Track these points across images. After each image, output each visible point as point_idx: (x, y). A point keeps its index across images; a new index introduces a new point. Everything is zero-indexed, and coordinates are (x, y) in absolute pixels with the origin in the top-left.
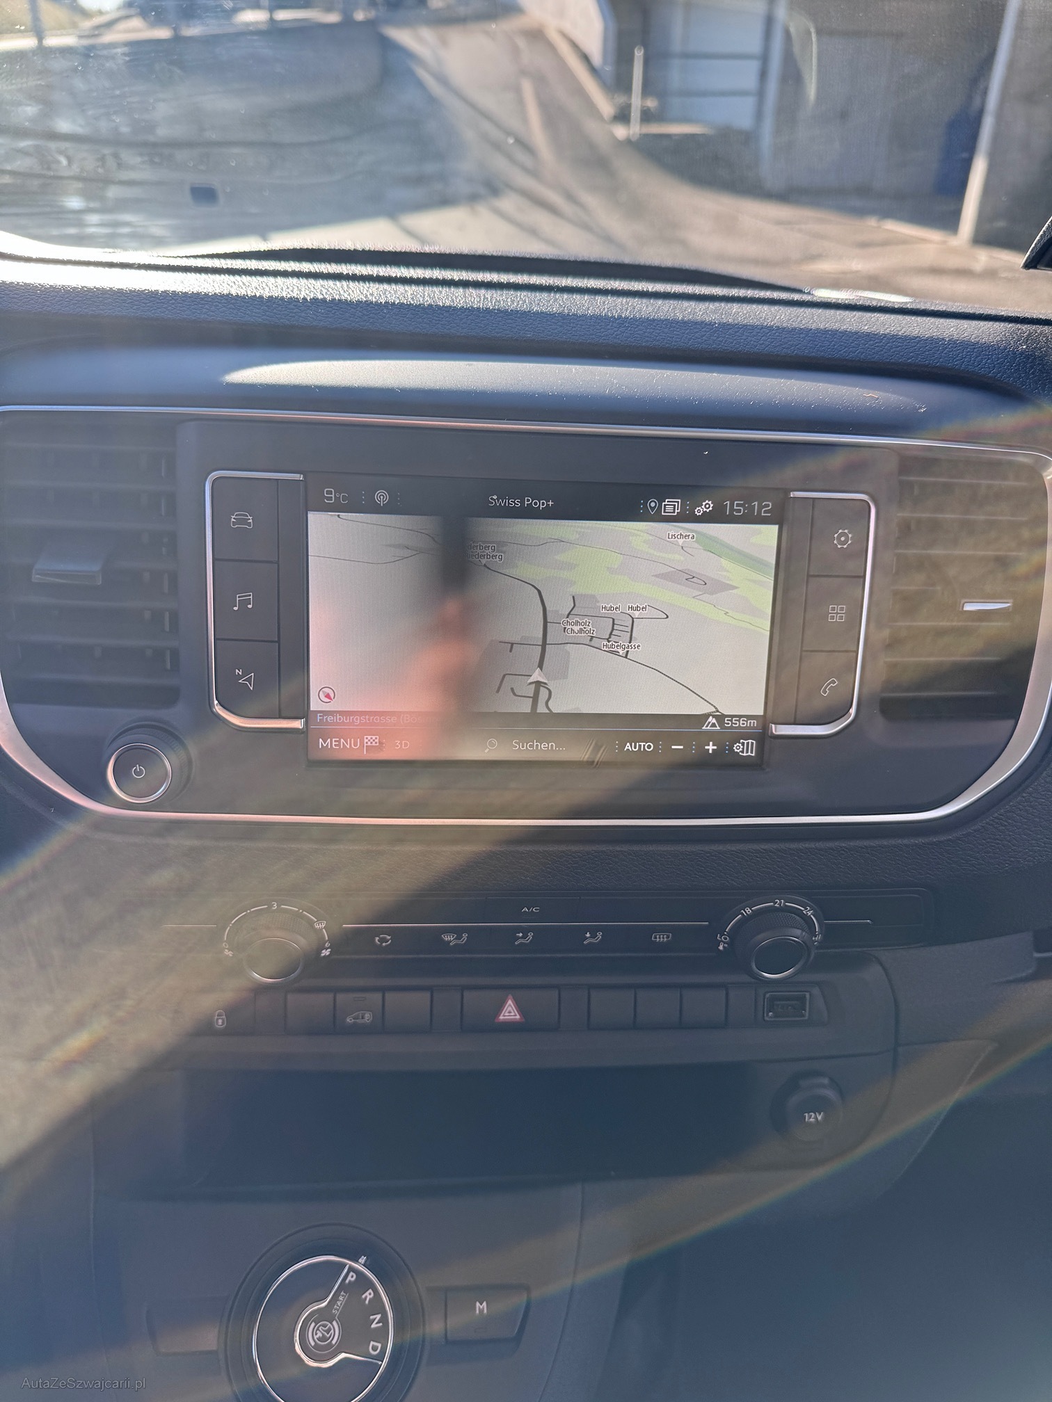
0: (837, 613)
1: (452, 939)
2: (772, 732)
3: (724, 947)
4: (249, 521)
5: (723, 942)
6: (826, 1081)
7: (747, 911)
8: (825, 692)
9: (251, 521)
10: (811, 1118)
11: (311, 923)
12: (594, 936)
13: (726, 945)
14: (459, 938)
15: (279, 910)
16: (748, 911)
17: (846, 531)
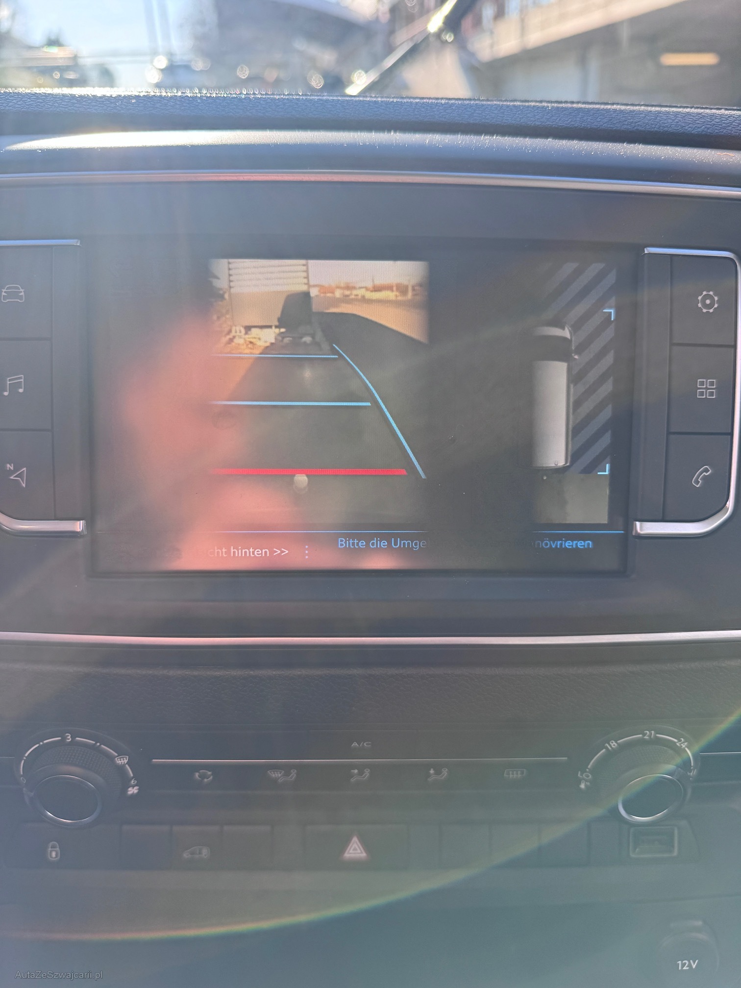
0: (707, 388)
1: (280, 775)
2: (636, 531)
3: (586, 785)
4: (21, 294)
5: (584, 779)
6: (699, 923)
7: (612, 744)
8: (697, 482)
9: (22, 294)
10: (684, 965)
11: (111, 758)
12: (438, 772)
13: (588, 784)
14: (287, 774)
15: (73, 743)
16: (614, 744)
17: (711, 293)
